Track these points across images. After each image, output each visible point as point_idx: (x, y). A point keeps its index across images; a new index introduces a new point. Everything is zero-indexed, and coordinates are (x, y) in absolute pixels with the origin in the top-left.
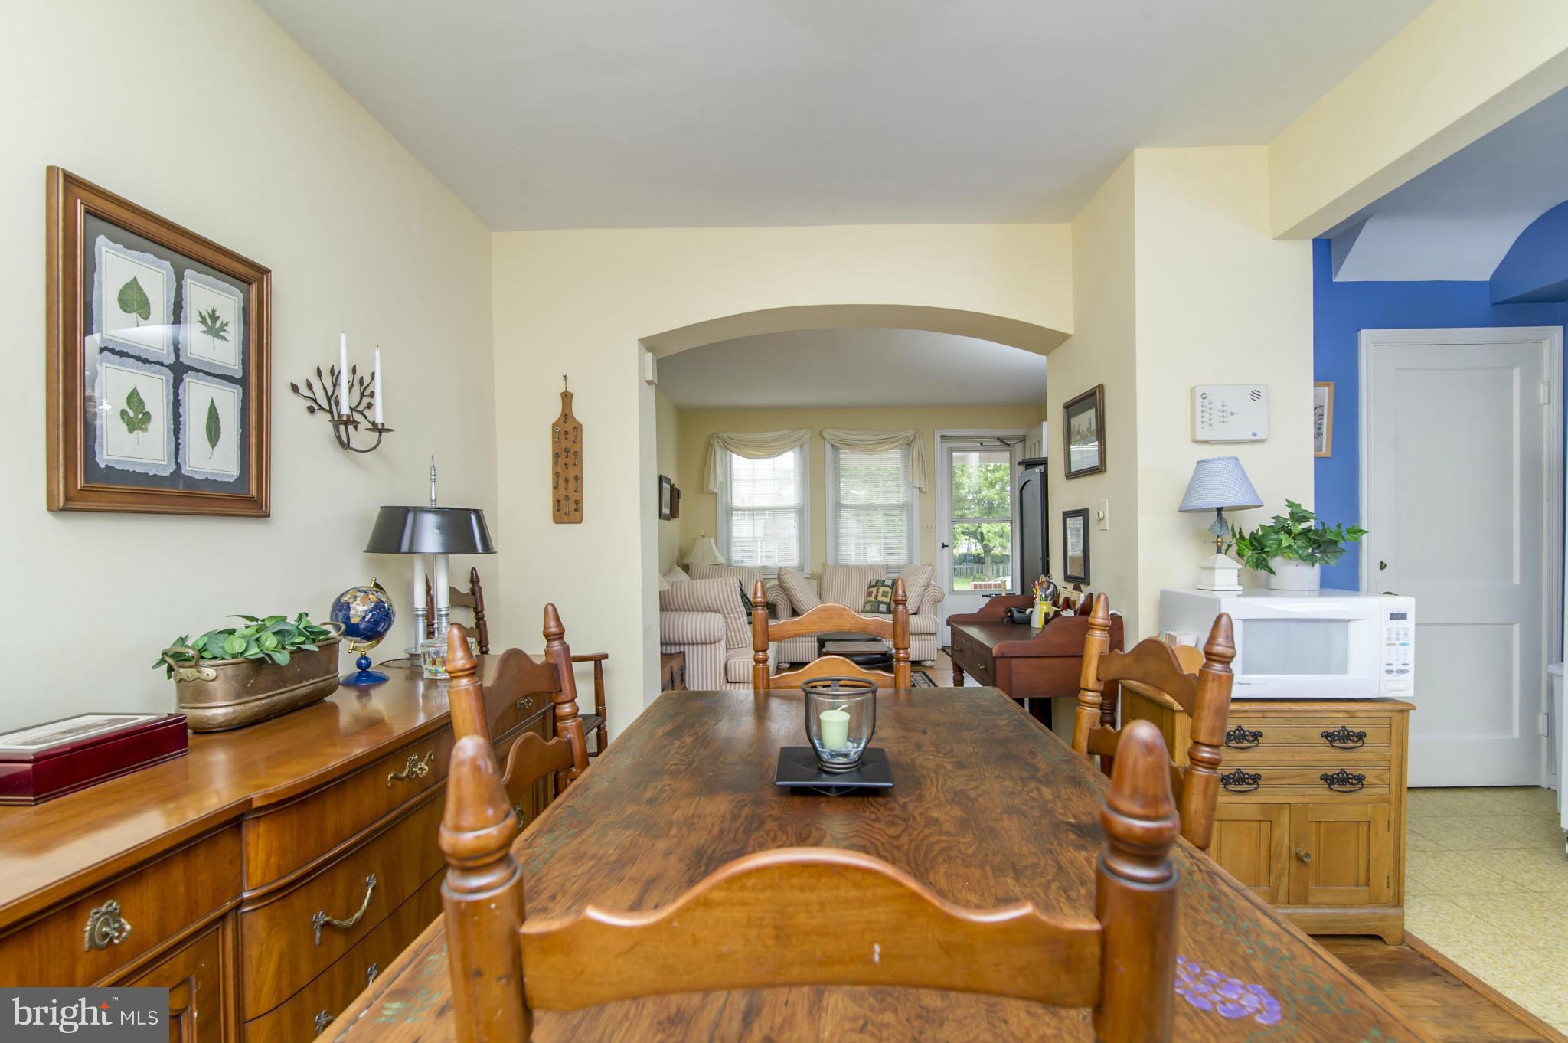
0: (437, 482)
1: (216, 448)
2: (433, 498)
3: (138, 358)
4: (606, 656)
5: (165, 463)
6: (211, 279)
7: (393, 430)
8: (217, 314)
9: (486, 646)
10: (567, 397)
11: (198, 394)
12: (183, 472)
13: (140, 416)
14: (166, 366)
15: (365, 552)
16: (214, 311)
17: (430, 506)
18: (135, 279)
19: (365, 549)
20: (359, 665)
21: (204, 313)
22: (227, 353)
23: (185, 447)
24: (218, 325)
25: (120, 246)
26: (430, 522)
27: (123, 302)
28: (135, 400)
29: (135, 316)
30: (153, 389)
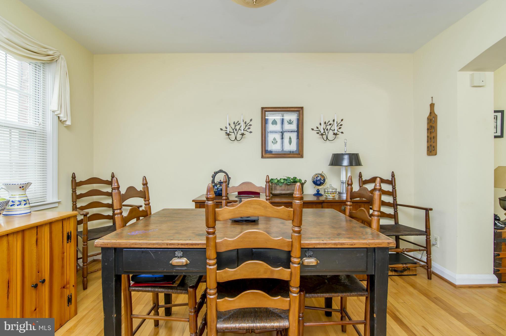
0: (346, 146)
1: (291, 145)
2: (345, 151)
3: (275, 132)
4: (431, 209)
5: (280, 149)
6: (290, 114)
7: (339, 134)
8: (291, 120)
9: (396, 198)
10: (432, 106)
11: (286, 135)
12: (284, 150)
13: (275, 142)
14: (280, 132)
15: (329, 165)
16: (290, 120)
17: (344, 153)
18: (275, 119)
19: (329, 164)
20: (317, 191)
21: (288, 121)
22: (294, 127)
23: (284, 146)
24: (291, 122)
25: (272, 115)
26: (346, 157)
27: (273, 123)
28: (275, 139)
29: (274, 125)
30: (278, 137)
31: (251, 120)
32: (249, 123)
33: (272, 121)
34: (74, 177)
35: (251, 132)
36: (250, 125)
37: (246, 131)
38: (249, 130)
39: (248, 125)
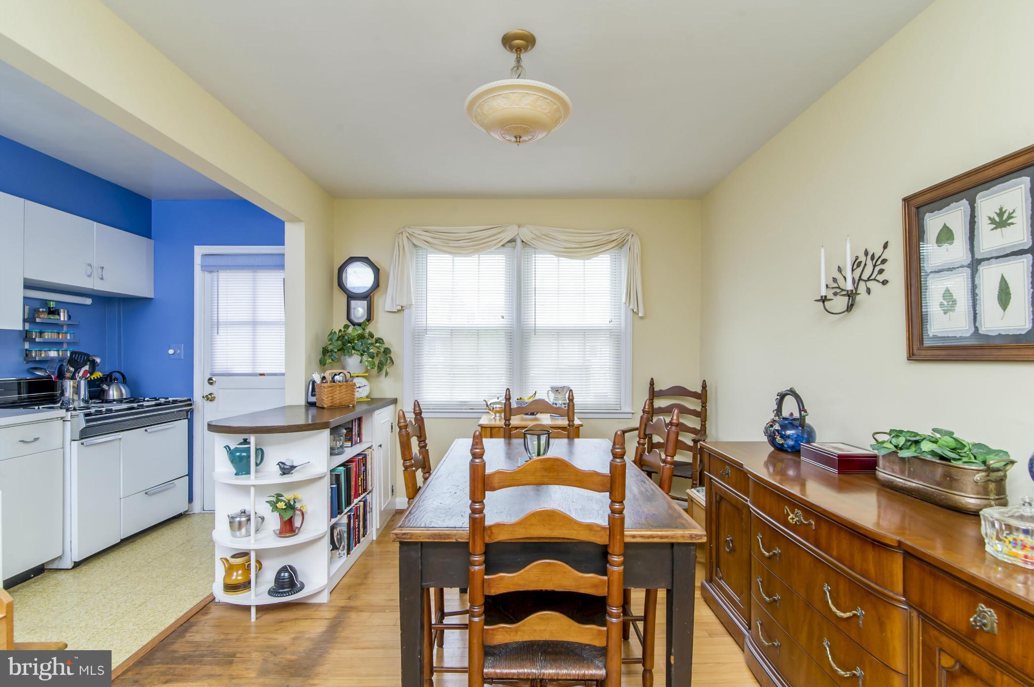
1: (1007, 310)
3: (950, 269)
5: (967, 328)
11: (989, 274)
12: (980, 332)
13: (951, 303)
14: (965, 267)
18: (945, 224)
23: (981, 317)
25: (937, 212)
27: (939, 241)
28: (948, 294)
29: (946, 246)
30: (959, 284)
31: (885, 246)
32: (880, 257)
33: (937, 234)
34: (652, 383)
35: (885, 282)
36: (884, 261)
37: (875, 279)
38: (881, 278)
39: (879, 262)
